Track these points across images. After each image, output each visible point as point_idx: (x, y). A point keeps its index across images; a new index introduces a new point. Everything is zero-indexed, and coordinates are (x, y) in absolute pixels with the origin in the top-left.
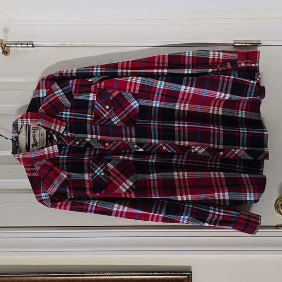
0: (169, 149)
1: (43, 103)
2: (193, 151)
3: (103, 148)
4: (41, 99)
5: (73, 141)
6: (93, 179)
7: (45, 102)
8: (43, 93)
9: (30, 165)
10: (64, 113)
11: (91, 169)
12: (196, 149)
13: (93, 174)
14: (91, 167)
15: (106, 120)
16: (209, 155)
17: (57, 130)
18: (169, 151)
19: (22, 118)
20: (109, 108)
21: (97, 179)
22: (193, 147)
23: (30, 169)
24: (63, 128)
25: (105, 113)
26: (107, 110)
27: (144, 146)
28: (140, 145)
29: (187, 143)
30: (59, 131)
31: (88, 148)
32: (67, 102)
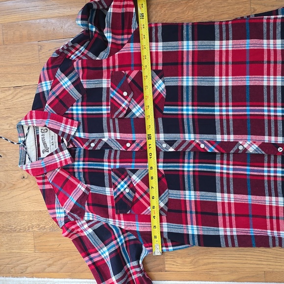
0: (209, 148)
1: (49, 99)
2: (241, 148)
3: (124, 149)
4: (46, 94)
5: (87, 144)
6: (116, 196)
7: (51, 96)
8: (46, 86)
9: (41, 176)
10: (74, 108)
11: (114, 184)
12: (246, 146)
13: (115, 190)
14: (113, 180)
15: (125, 112)
16: (263, 153)
17: (67, 132)
18: (209, 151)
19: (26, 118)
20: (128, 95)
21: (121, 196)
22: (241, 142)
23: (41, 181)
24: (75, 128)
25: (123, 102)
26: (126, 98)
27: (176, 145)
28: (170, 143)
29: (232, 138)
30: (69, 132)
31: (107, 151)
32: (76, 94)
